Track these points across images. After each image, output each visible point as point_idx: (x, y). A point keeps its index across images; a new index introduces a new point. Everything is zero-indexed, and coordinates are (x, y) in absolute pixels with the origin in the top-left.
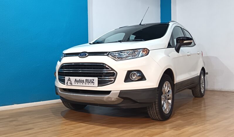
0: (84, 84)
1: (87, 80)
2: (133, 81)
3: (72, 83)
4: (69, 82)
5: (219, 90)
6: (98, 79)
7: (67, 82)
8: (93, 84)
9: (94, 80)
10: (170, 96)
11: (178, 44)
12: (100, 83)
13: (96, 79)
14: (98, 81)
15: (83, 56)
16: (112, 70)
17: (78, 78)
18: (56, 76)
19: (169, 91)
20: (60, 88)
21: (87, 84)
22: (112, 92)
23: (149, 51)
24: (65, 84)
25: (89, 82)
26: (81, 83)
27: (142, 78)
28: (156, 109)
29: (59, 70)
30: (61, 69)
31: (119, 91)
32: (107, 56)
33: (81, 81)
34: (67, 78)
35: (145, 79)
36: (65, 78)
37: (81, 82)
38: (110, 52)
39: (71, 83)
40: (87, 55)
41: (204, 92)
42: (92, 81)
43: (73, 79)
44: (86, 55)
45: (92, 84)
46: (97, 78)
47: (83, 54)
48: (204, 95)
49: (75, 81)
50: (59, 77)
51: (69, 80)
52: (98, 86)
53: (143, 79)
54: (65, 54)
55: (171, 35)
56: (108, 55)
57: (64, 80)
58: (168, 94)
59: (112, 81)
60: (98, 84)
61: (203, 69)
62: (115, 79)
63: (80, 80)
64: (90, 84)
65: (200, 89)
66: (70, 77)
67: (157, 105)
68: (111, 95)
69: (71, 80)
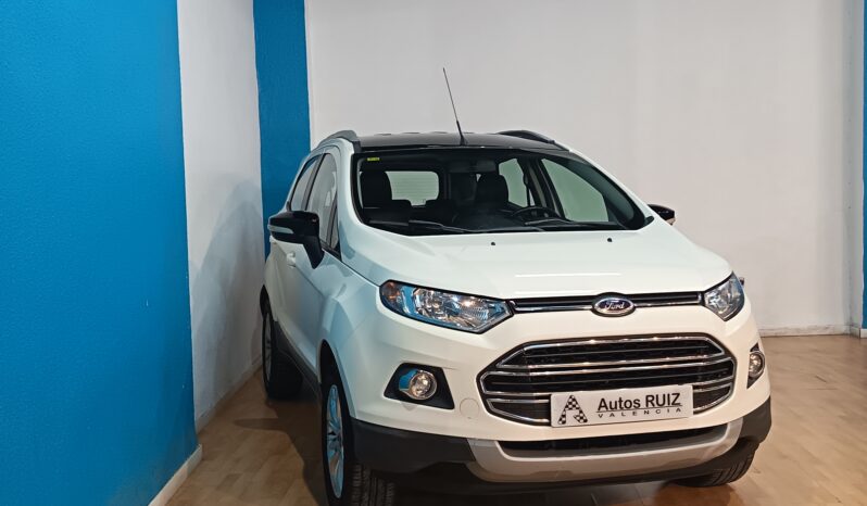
0: (640, 412)
1: (650, 400)
3: (587, 416)
4: (570, 414)
6: (695, 387)
7: (564, 416)
8: (678, 410)
9: (678, 395)
13: (687, 391)
16: (727, 352)
17: (612, 395)
20: (501, 443)
21: (652, 411)
25: (661, 402)
32: (701, 307)
33: (628, 404)
36: (548, 397)
37: (628, 408)
39: (582, 419)
40: (632, 304)
42: (672, 398)
43: (588, 399)
44: (627, 304)
46: (690, 387)
47: (614, 303)
49: (600, 406)
51: (572, 404)
52: (695, 413)
54: (506, 300)
56: (702, 303)
57: (548, 406)
62: (734, 381)
63: (620, 401)
64: (664, 410)
66: (576, 395)
68: (726, 439)
69: (581, 404)
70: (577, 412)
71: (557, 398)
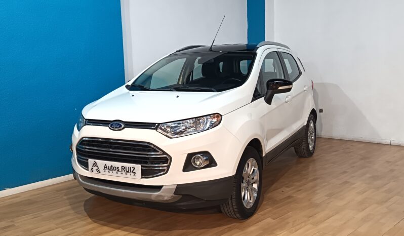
0: (119, 173)
1: (123, 168)
2: (196, 169)
3: (100, 170)
4: (95, 168)
5: (339, 138)
6: (142, 166)
7: (92, 168)
8: (134, 175)
9: (134, 168)
10: (257, 177)
11: (270, 92)
12: (145, 174)
13: (138, 167)
14: (142, 169)
15: (116, 128)
16: (164, 153)
17: (109, 163)
18: (72, 150)
19: (254, 170)
20: (80, 175)
21: (124, 173)
22: (163, 188)
23: (221, 116)
24: (88, 170)
25: (127, 170)
26: (114, 172)
27: (211, 162)
28: (232, 205)
29: (77, 146)
30: (81, 146)
31: (175, 187)
32: (155, 131)
33: (115, 168)
34: (91, 161)
35: (216, 165)
36: (88, 160)
37: (115, 170)
38: (159, 124)
39: (98, 171)
40: (123, 126)
41: (314, 147)
42: (132, 169)
43: (101, 163)
44: (121, 126)
45: (132, 174)
46: (140, 166)
47: (116, 125)
48: (313, 153)
49: (105, 168)
50: (78, 157)
51: (95, 164)
52: (142, 178)
53: (213, 164)
54: (86, 119)
55: (259, 76)
56: (156, 129)
57: (88, 163)
58: (252, 177)
59: (164, 170)
60: (142, 175)
61: (313, 112)
62: (168, 167)
63: (112, 166)
64: (128, 174)
65: (308, 144)
66: (97, 161)
67: (234, 200)
68: (162, 192)
69: (98, 165)
70: (97, 168)
71: (90, 161)
